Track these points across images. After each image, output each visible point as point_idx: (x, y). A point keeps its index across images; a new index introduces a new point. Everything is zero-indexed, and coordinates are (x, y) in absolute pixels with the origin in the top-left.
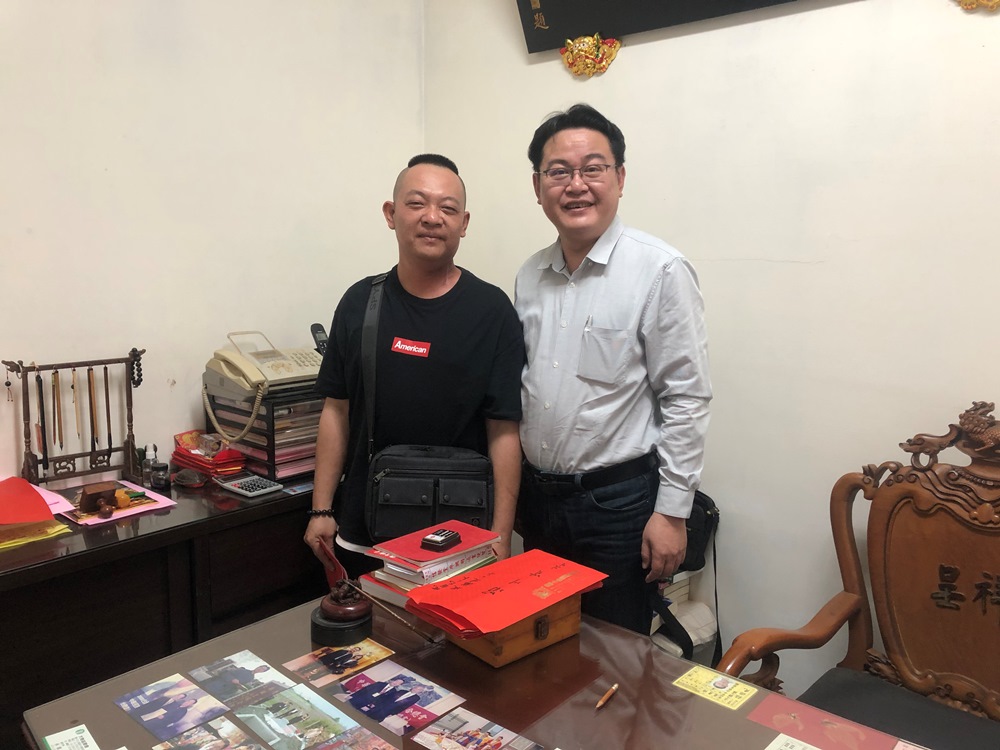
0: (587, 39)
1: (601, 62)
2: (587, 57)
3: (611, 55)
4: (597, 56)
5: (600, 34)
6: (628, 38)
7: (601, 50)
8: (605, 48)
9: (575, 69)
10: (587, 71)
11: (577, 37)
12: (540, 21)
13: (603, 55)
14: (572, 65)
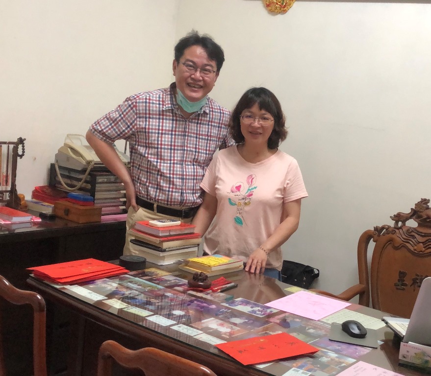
1: (285, 6)
14: (268, 6)
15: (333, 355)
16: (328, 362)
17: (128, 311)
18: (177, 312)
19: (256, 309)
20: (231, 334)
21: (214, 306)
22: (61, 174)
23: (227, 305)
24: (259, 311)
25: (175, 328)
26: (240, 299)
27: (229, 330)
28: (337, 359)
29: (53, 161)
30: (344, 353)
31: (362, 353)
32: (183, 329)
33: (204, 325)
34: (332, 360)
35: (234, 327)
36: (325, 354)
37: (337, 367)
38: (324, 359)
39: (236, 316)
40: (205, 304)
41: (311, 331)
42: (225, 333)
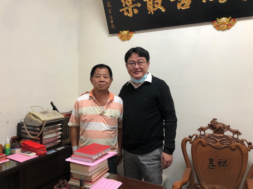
0: (125, 31)
1: (129, 37)
2: (125, 36)
3: (132, 36)
4: (128, 36)
5: (129, 30)
6: (136, 32)
7: (129, 34)
8: (130, 34)
9: (122, 38)
10: (125, 39)
11: (123, 31)
12: (113, 26)
13: (130, 36)
14: (121, 37)
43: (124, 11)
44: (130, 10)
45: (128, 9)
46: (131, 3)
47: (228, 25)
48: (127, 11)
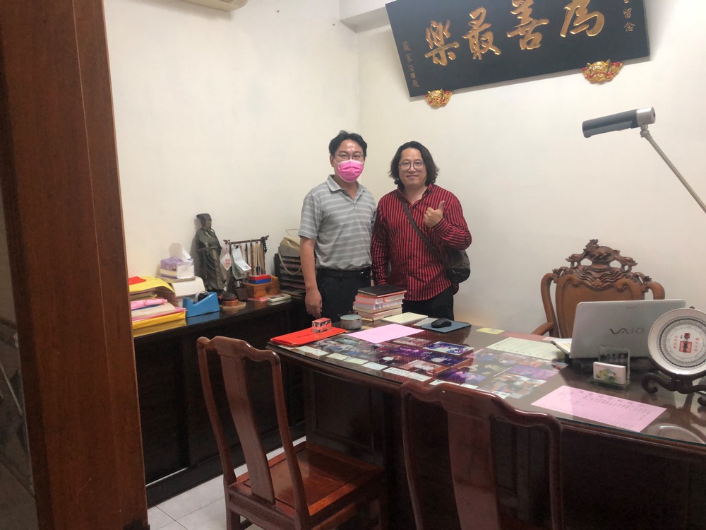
0: (437, 91)
1: (444, 100)
2: (438, 99)
3: (448, 98)
4: (442, 99)
5: (443, 89)
6: (455, 91)
7: (443, 96)
8: (446, 95)
9: (432, 104)
10: (438, 105)
11: (433, 90)
12: (415, 83)
13: (445, 98)
14: (430, 102)
15: (525, 379)
16: (521, 385)
17: (349, 361)
18: (387, 359)
19: (453, 349)
20: (434, 371)
21: (417, 351)
22: (284, 261)
23: (428, 349)
24: (456, 350)
25: (387, 371)
26: (439, 342)
27: (432, 368)
28: (529, 382)
29: (277, 253)
30: (534, 376)
31: (551, 375)
32: (393, 371)
33: (411, 366)
34: (525, 383)
35: (436, 365)
36: (518, 379)
37: (530, 388)
38: (518, 383)
39: (436, 357)
40: (409, 350)
41: (504, 362)
42: (429, 371)
43: (431, 57)
44: (442, 54)
45: (438, 53)
46: (443, 42)
47: (606, 75)
48: (438, 56)
